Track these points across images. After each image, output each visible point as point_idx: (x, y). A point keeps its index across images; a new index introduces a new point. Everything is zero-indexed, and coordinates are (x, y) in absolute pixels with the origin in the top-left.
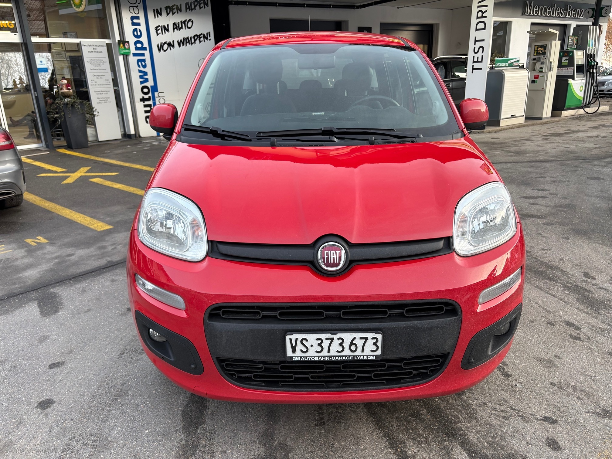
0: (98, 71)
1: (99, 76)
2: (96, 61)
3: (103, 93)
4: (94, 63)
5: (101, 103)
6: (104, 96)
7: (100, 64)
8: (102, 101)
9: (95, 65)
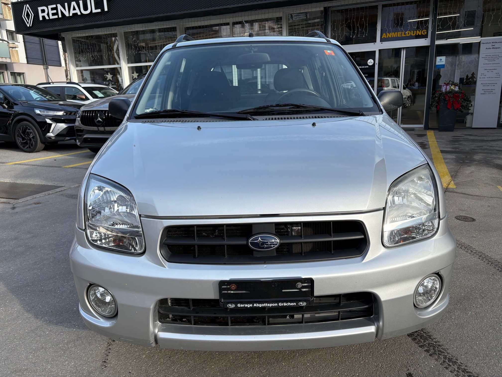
0: (491, 65)
1: (490, 70)
2: (491, 56)
3: (490, 85)
4: (488, 58)
5: (485, 94)
6: (490, 88)
7: (494, 59)
8: (486, 93)
9: (489, 60)
